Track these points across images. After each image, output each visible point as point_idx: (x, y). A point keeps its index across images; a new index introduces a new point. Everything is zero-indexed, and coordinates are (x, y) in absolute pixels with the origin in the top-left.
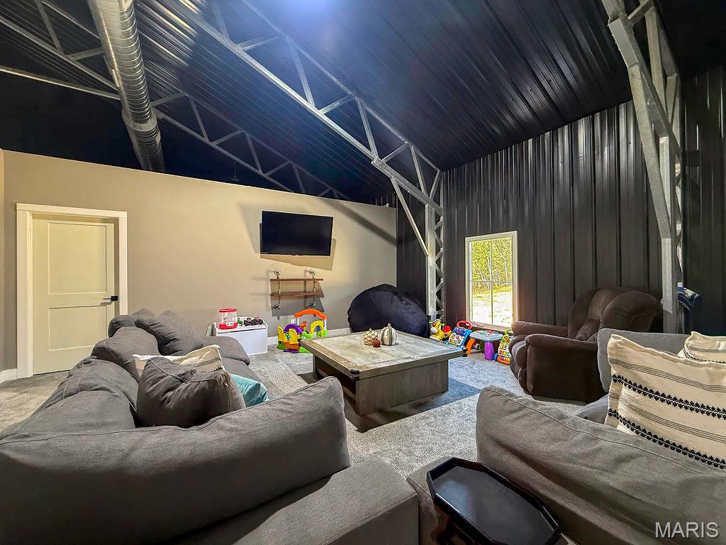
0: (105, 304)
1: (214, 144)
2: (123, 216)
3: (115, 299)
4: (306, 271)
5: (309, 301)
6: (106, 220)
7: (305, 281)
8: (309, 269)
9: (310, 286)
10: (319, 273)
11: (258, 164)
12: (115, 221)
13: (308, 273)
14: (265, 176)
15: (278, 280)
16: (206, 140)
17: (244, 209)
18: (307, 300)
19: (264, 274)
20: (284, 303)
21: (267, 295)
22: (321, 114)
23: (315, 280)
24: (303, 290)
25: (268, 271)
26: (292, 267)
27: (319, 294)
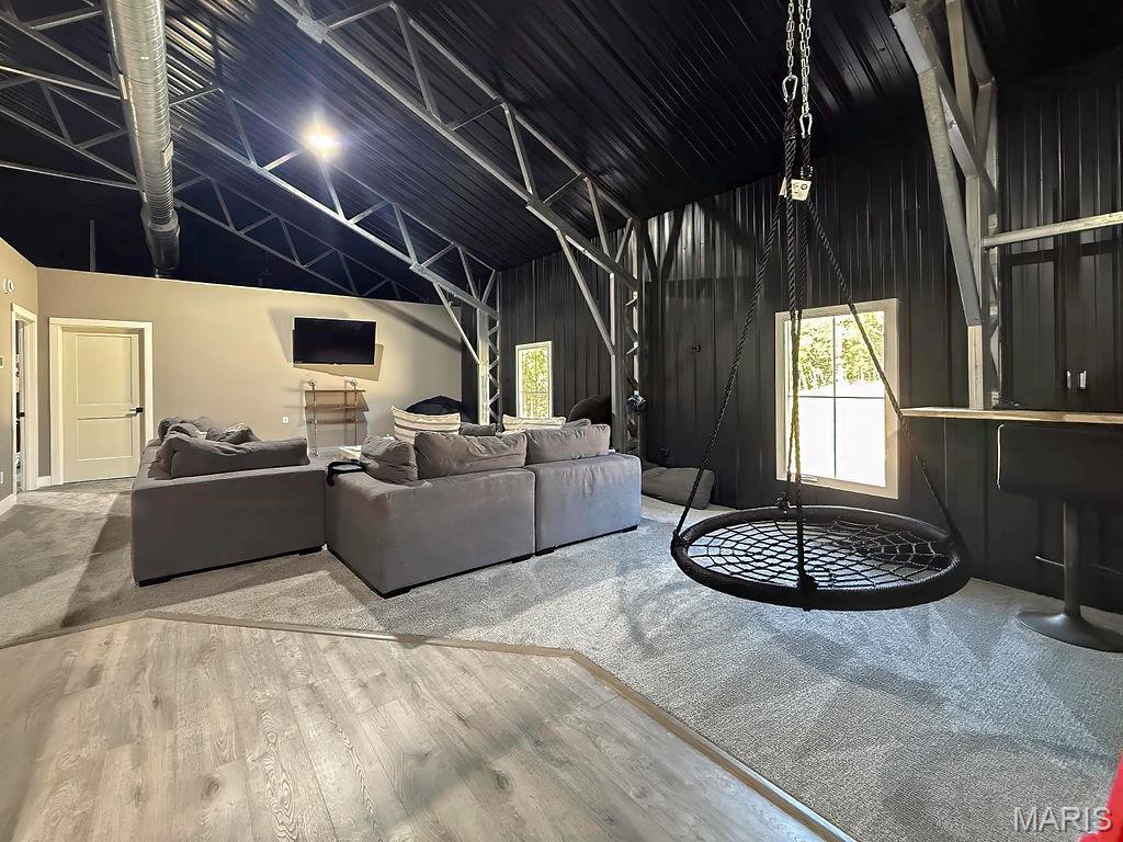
0: (131, 416)
1: (241, 234)
2: (147, 327)
3: (140, 410)
4: (346, 382)
5: (350, 415)
6: (131, 331)
7: (346, 392)
8: (350, 379)
9: (351, 399)
10: (362, 384)
11: (295, 254)
12: (141, 332)
13: (349, 384)
14: (303, 267)
15: (314, 391)
16: (232, 229)
17: (275, 315)
18: (348, 414)
19: (296, 385)
20: (321, 416)
21: (301, 408)
22: (351, 224)
23: (356, 392)
24: (343, 402)
25: (303, 382)
26: (330, 378)
27: (363, 407)
